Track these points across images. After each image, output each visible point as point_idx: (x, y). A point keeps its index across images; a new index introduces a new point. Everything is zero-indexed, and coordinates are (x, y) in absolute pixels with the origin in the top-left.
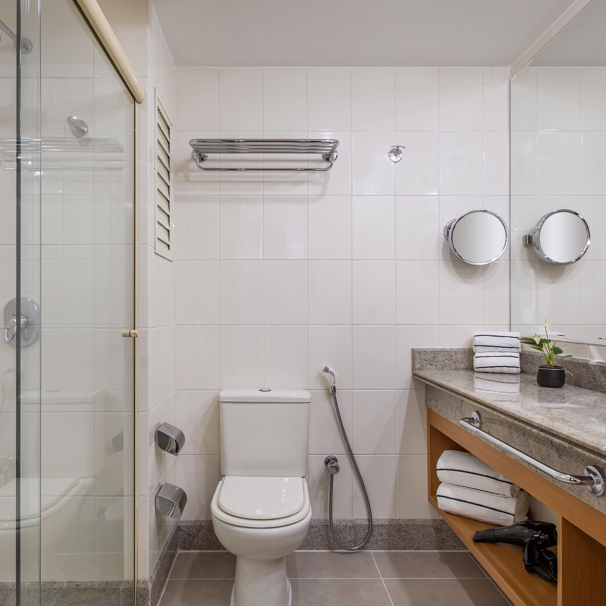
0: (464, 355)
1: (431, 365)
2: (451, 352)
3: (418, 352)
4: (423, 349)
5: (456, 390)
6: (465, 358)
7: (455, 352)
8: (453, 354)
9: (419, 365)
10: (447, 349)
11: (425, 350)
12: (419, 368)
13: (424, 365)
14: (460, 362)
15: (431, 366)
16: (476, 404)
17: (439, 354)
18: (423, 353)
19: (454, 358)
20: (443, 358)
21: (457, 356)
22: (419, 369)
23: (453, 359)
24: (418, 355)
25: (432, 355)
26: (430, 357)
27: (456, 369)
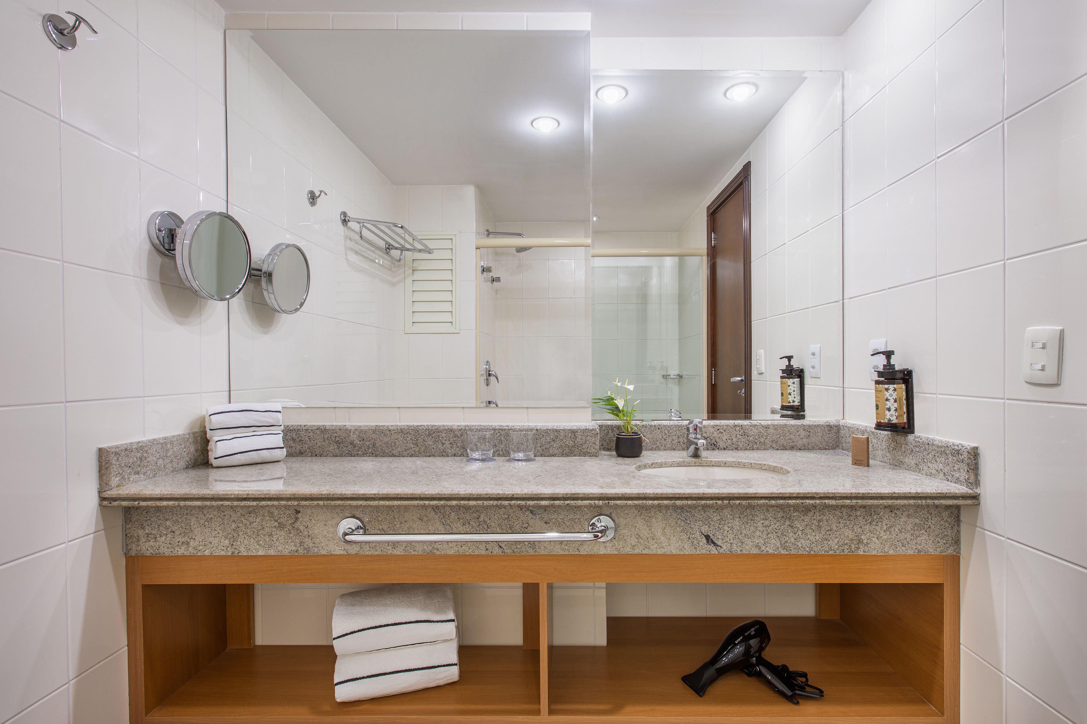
0: (183, 446)
1: (138, 473)
2: (166, 443)
3: (116, 453)
4: (122, 445)
5: (328, 495)
6: (185, 450)
7: (172, 443)
8: (169, 446)
9: (118, 479)
10: (160, 439)
11: (125, 446)
12: (117, 484)
13: (126, 477)
14: (178, 458)
15: (137, 476)
16: (396, 502)
17: (149, 451)
18: (123, 453)
19: (171, 453)
20: (155, 457)
21: (175, 449)
22: (119, 486)
23: (169, 455)
24: (116, 458)
25: (139, 455)
26: (135, 459)
27: (174, 470)
